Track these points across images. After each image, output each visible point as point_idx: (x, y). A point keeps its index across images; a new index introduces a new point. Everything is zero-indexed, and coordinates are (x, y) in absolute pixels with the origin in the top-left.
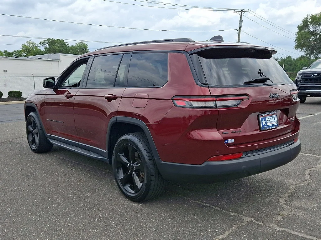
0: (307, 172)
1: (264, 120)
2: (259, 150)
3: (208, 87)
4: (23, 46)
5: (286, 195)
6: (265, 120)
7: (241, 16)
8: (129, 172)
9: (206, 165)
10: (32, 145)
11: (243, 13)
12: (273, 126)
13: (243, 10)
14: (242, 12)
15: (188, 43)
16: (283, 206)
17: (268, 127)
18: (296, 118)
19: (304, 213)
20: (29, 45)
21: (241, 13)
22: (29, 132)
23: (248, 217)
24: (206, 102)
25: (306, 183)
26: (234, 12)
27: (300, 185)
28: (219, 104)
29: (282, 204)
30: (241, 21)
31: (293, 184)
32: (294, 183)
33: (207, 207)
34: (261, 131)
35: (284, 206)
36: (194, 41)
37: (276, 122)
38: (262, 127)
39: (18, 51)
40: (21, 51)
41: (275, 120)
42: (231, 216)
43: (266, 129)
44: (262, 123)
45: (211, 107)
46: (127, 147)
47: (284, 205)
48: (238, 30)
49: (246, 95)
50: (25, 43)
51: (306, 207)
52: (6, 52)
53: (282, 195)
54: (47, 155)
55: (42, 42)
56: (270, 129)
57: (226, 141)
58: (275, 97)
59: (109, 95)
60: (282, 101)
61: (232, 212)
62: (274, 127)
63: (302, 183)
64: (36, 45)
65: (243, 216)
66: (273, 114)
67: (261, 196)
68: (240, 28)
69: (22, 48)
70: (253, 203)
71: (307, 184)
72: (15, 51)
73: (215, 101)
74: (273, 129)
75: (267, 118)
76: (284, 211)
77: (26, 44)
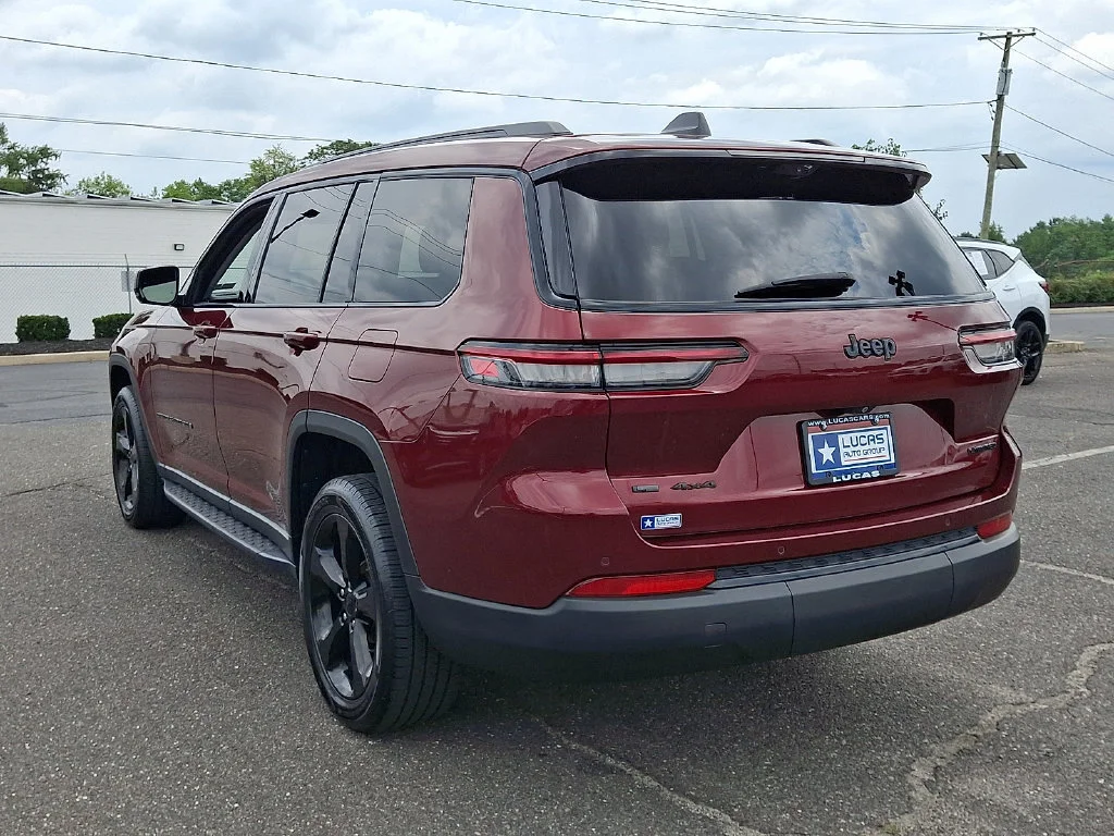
0: (1089, 654)
1: (826, 445)
2: (767, 565)
3: (579, 309)
4: (253, 167)
5: (952, 748)
6: (833, 442)
7: (1007, 53)
8: (342, 616)
9: (562, 612)
10: (126, 499)
11: (1014, 40)
12: (869, 470)
13: (1015, 32)
14: (1008, 37)
15: (538, 140)
16: (913, 794)
17: (846, 473)
18: (1002, 440)
19: (988, 828)
20: (272, 162)
21: (1008, 40)
22: (119, 456)
23: (749, 827)
24: (569, 368)
25: (1061, 701)
26: (980, 39)
27: (1032, 706)
28: (616, 374)
29: (915, 782)
30: (1005, 73)
31: (1003, 700)
32: (1008, 699)
33: (610, 770)
34: (808, 486)
35: (920, 794)
36: (569, 134)
37: (885, 453)
38: (814, 471)
39: (237, 181)
40: (247, 181)
41: (885, 445)
42: (685, 814)
43: (835, 480)
44: (819, 457)
45: (586, 387)
46: (336, 524)
47: (923, 790)
48: (995, 104)
49: (736, 342)
50: (260, 155)
51: (1012, 803)
52: (199, 184)
53: (934, 745)
54: (167, 536)
55: (315, 151)
56: (852, 482)
57: (645, 519)
58: (873, 353)
59: (298, 330)
60: (953, 367)
61: (696, 800)
62: (876, 474)
63: (1043, 701)
64: (296, 164)
65: (729, 820)
66: (873, 422)
67: (844, 742)
68: (1000, 99)
69: (250, 171)
70: (801, 770)
71: (1061, 705)
72: (228, 183)
73: (601, 363)
74: (867, 480)
75: (844, 439)
76: (911, 810)
77: (263, 158)
